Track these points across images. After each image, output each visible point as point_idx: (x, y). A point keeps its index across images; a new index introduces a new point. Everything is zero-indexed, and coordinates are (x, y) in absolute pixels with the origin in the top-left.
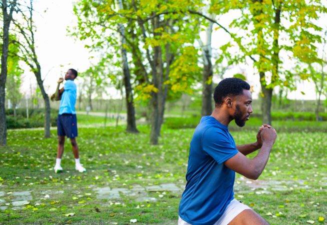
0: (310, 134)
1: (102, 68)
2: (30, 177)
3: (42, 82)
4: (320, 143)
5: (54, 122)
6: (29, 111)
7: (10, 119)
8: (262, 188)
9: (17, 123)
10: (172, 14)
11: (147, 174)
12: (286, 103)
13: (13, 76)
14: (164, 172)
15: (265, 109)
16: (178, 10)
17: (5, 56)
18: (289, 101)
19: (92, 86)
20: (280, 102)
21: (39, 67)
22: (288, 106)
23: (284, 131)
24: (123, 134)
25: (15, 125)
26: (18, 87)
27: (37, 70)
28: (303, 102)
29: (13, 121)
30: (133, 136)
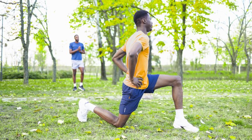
0: (211, 81)
1: (92, 48)
2: (31, 94)
3: (52, 51)
4: (215, 84)
5: (61, 76)
6: (49, 72)
7: (36, 74)
8: (165, 97)
9: (40, 76)
10: (121, 7)
11: (100, 93)
12: (199, 66)
13: (42, 53)
14: (111, 93)
15: (178, 63)
16: (124, 6)
17: (29, 34)
18: (201, 65)
19: (86, 58)
20: (196, 66)
21: (50, 42)
22: (200, 68)
23: (195, 79)
24: (98, 81)
25: (39, 77)
26: (45, 59)
27: (49, 45)
28: (210, 66)
29: (38, 75)
30: (104, 82)
